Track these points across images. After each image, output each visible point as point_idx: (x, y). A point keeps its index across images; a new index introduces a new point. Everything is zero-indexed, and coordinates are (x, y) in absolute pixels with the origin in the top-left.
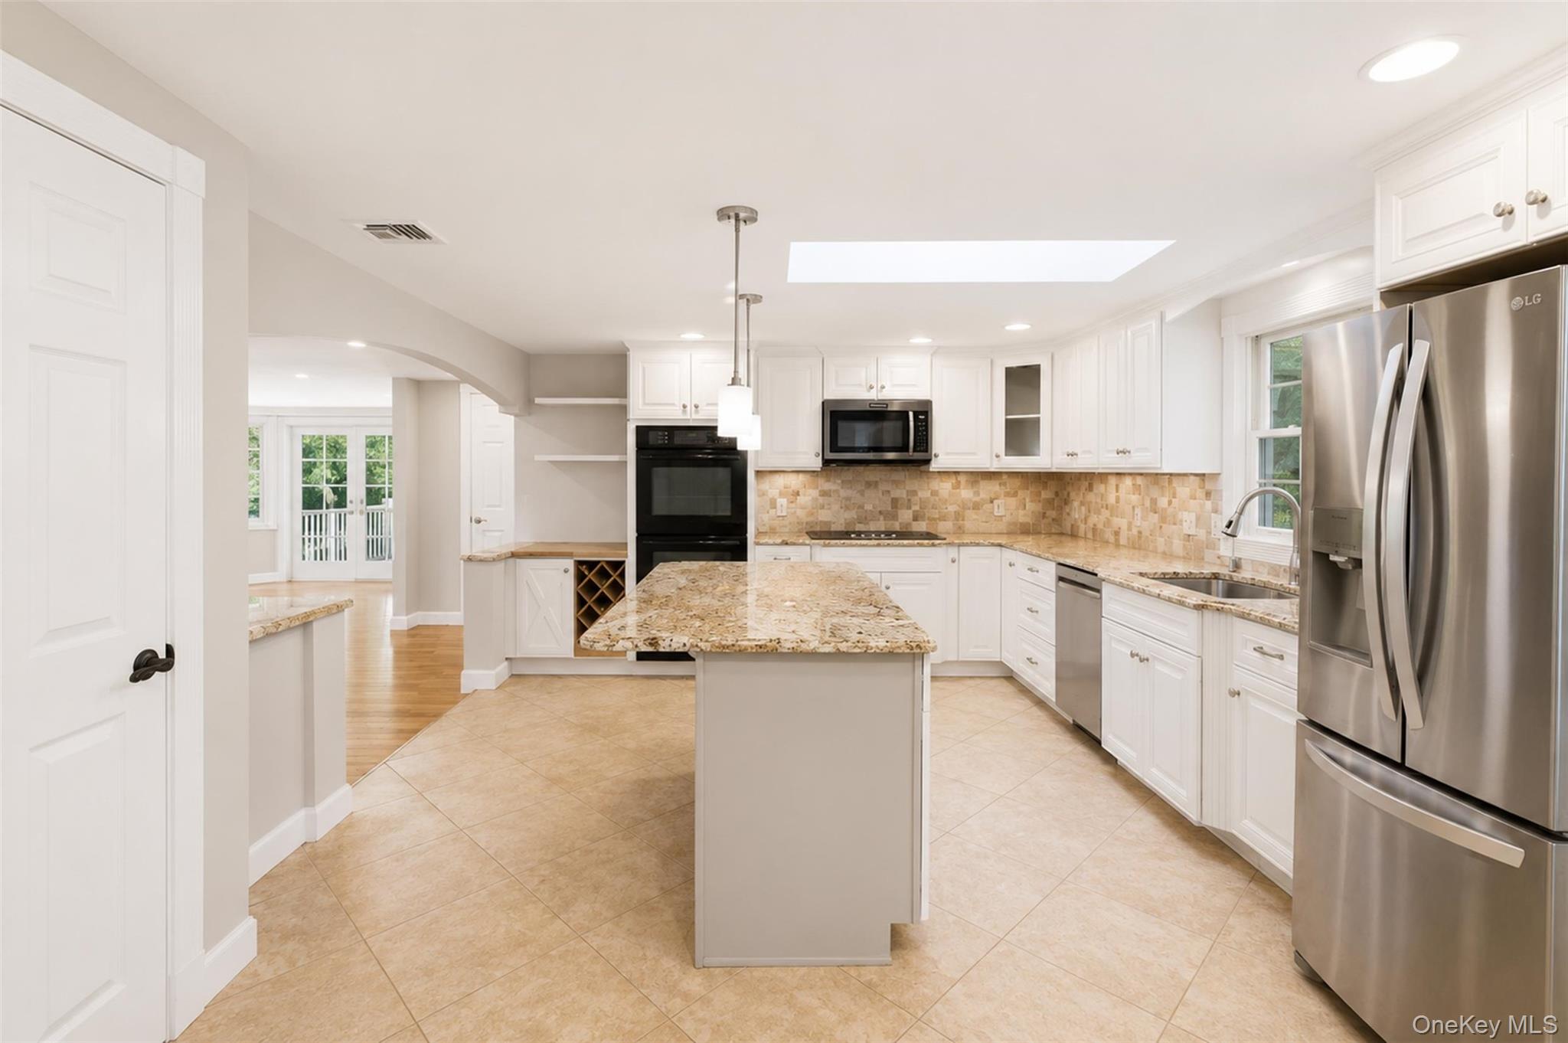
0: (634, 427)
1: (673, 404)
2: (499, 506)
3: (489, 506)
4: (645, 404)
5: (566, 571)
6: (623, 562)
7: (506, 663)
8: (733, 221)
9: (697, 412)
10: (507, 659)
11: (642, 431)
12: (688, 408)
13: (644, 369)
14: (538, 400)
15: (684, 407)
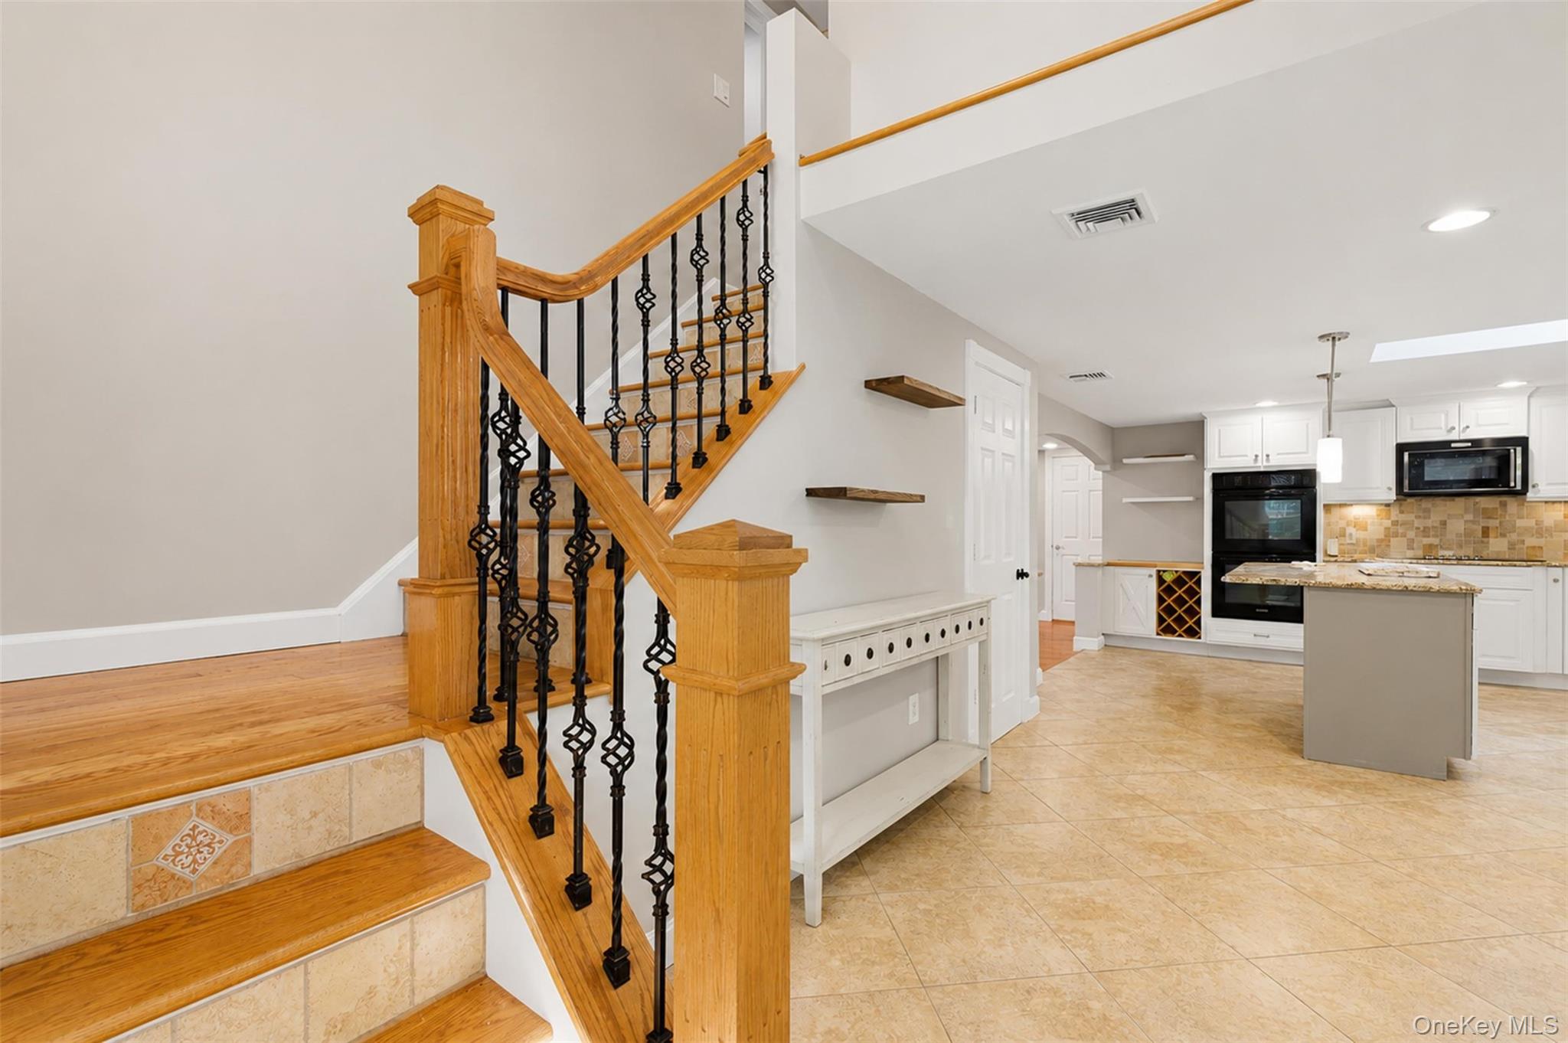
0: (1211, 474)
1: (1246, 456)
2: (1076, 537)
3: (1066, 537)
4: (1220, 457)
5: (1151, 576)
6: (1199, 572)
7: (1102, 637)
8: (1330, 342)
9: (1268, 461)
10: (1103, 634)
11: (1216, 477)
12: (1260, 458)
13: (1220, 431)
14: (1125, 461)
15: (1257, 456)
